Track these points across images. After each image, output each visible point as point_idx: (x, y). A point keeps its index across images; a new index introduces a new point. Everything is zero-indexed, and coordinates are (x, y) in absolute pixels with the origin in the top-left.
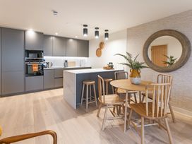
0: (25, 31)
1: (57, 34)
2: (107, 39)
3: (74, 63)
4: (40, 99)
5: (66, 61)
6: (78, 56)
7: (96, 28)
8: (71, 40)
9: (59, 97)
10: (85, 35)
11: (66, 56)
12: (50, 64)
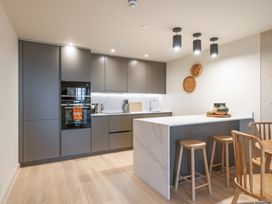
0: (60, 47)
1: (113, 51)
2: (214, 55)
3: (140, 104)
4: (89, 172)
5: (126, 102)
6: (147, 91)
7: (196, 35)
8: (134, 63)
9: (124, 170)
10: (177, 49)
11: (127, 92)
12: (99, 107)
